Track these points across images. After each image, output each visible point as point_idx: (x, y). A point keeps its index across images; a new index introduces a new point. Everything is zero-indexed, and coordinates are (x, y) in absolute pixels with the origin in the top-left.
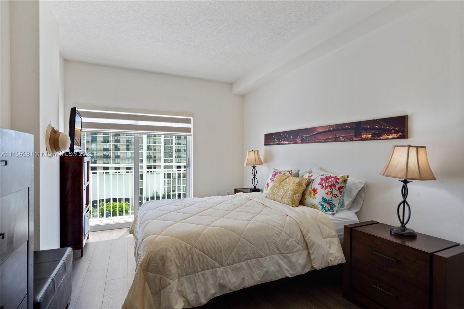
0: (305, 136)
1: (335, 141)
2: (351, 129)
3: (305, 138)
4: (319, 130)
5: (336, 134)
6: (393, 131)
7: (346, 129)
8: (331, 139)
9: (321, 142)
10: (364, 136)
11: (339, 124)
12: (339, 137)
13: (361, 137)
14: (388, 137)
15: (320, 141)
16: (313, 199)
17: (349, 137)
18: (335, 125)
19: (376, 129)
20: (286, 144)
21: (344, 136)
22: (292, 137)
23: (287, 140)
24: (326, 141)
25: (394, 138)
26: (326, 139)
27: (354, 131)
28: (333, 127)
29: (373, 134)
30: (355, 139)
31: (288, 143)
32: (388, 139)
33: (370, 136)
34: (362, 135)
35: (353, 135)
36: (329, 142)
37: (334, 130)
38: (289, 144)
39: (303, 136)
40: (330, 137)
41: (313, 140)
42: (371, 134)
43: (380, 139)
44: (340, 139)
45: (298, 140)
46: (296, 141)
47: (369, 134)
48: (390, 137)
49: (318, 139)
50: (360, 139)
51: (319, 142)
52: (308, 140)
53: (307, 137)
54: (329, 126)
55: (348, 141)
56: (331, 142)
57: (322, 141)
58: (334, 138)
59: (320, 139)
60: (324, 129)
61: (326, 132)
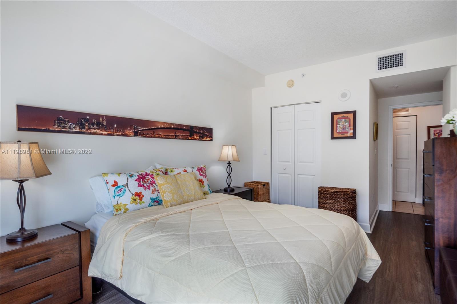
0: (140, 128)
1: (175, 138)
2: (187, 130)
3: (140, 130)
4: (160, 126)
5: (176, 132)
6: (208, 136)
7: (184, 130)
8: (171, 136)
9: (162, 138)
10: (195, 137)
11: (178, 124)
12: (179, 135)
13: (193, 137)
14: (206, 139)
15: (161, 136)
16: (203, 188)
17: (186, 136)
18: (175, 124)
19: (200, 133)
20: (102, 134)
21: (182, 135)
22: (115, 126)
23: (105, 128)
24: (167, 137)
25: (208, 140)
26: (167, 136)
27: (189, 132)
28: (174, 126)
29: (200, 136)
30: (190, 138)
31: (107, 133)
32: (206, 140)
33: (198, 137)
34: (194, 136)
35: (188, 135)
36: (170, 138)
37: (174, 128)
38: (108, 135)
39: (138, 128)
40: (171, 134)
41: (152, 135)
42: (199, 136)
43: (203, 140)
44: (179, 137)
45: (128, 131)
46: (124, 132)
47: (198, 136)
48: (207, 139)
49: (158, 135)
50: (193, 138)
51: (159, 137)
52: (145, 133)
53: (143, 130)
54: (170, 123)
55: (185, 139)
56: (172, 138)
57: (163, 136)
58: (174, 135)
59: (161, 135)
60: (165, 125)
61: (167, 128)
